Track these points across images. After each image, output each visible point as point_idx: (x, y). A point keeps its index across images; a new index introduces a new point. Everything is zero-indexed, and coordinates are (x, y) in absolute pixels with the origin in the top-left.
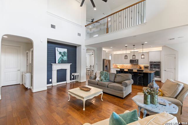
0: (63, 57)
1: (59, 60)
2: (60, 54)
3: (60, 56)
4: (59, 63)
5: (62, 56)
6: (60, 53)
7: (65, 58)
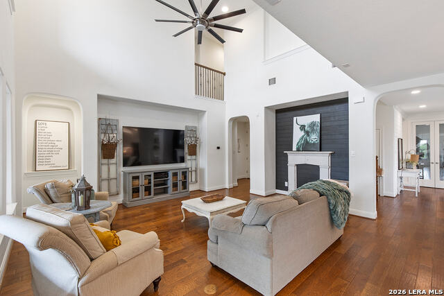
0: (308, 135)
1: (299, 144)
2: (302, 130)
3: (303, 133)
4: (298, 150)
5: (307, 133)
6: (302, 128)
7: (314, 138)
